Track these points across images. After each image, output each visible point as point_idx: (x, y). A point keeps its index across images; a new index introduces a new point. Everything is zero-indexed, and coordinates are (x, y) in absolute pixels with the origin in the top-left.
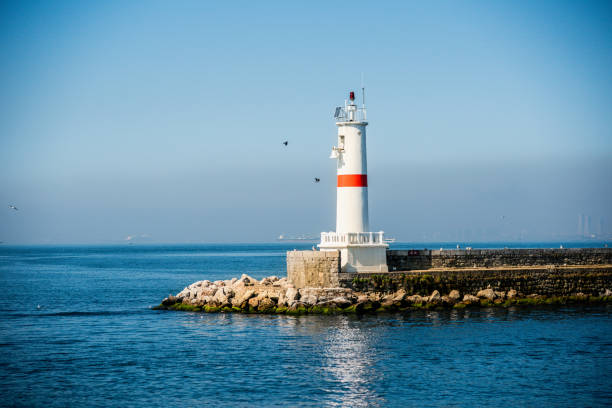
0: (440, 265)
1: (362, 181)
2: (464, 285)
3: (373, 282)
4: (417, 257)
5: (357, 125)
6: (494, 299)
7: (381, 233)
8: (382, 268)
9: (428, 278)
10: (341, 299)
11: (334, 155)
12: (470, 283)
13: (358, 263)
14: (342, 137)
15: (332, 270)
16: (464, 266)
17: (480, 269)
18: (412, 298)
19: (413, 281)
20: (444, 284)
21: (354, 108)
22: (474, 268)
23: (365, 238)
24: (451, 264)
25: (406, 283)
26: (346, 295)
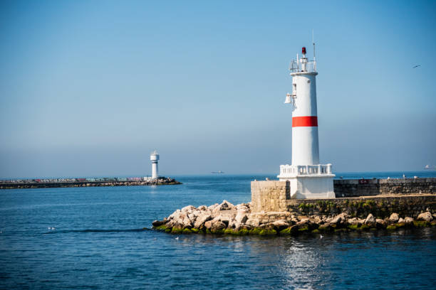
0: (387, 192)
1: (312, 121)
2: (406, 209)
3: (318, 207)
4: (367, 185)
5: (306, 75)
6: (431, 220)
7: (329, 165)
8: (329, 195)
9: (371, 203)
10: (281, 222)
11: (287, 100)
12: (412, 207)
13: (306, 190)
14: (295, 85)
15: (281, 197)
16: (410, 192)
17: (425, 195)
18: (350, 221)
19: (357, 206)
20: (387, 208)
21: (305, 61)
22: (420, 194)
23: (314, 169)
24: (397, 191)
25: (350, 208)
26: (286, 218)
